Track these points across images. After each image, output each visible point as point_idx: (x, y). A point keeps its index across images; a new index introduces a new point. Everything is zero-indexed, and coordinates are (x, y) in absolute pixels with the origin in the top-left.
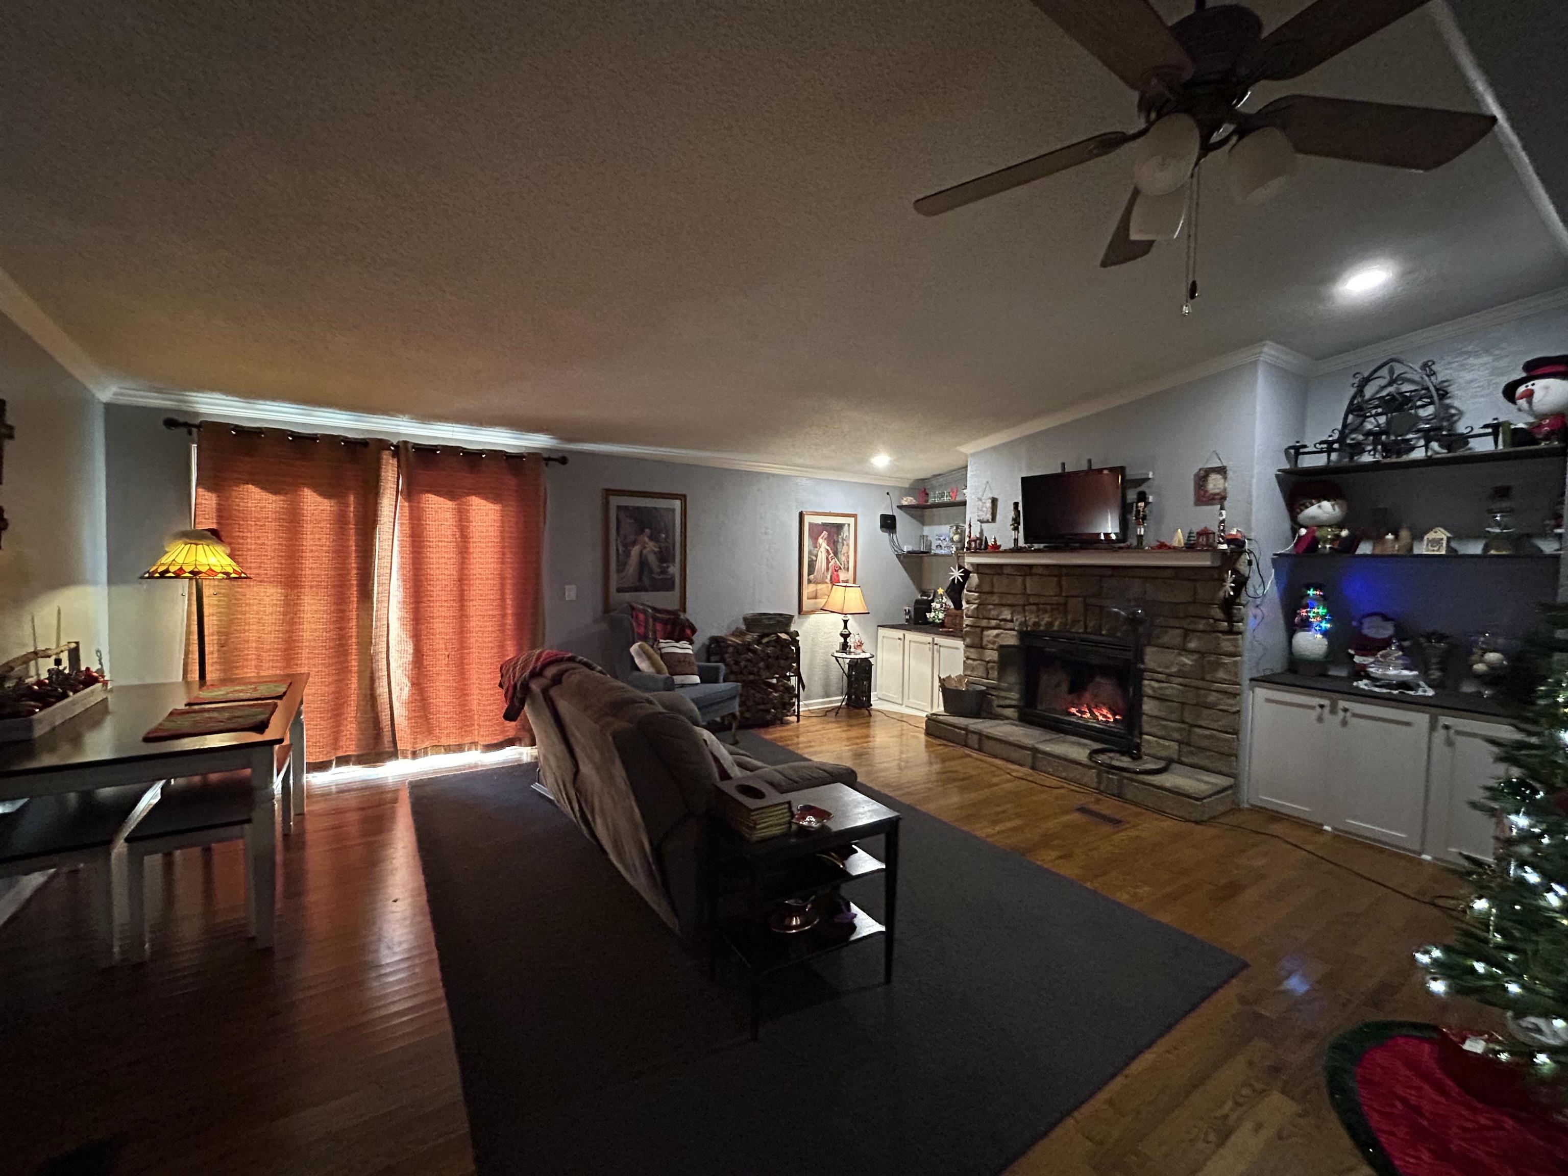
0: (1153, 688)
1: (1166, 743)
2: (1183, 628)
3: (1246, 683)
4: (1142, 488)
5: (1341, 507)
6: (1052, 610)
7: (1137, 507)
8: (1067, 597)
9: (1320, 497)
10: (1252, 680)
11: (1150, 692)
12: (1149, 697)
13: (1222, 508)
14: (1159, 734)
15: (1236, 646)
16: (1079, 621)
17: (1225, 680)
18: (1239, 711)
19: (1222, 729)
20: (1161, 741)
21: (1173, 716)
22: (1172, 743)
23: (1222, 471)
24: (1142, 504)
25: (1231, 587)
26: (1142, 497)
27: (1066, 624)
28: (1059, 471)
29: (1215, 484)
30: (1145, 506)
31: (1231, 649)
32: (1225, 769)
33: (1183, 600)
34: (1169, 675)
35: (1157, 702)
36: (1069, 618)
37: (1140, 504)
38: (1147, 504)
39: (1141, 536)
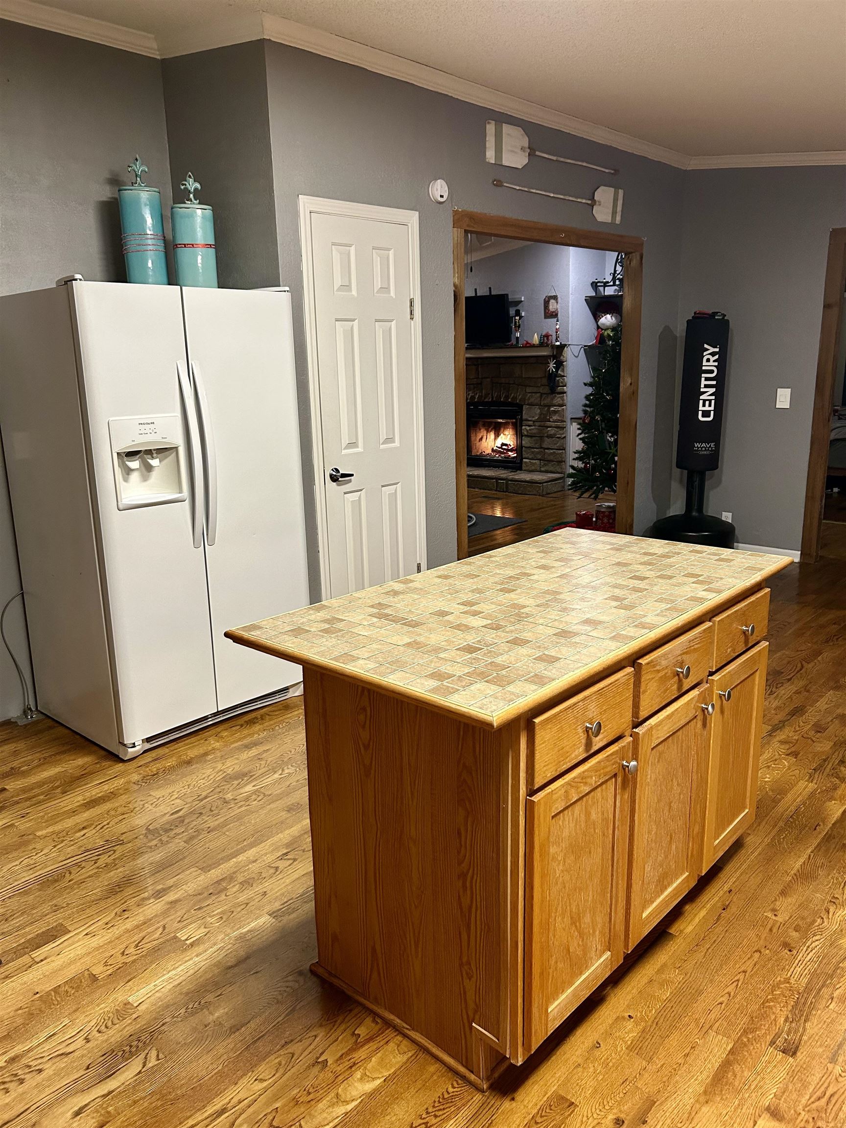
0: (527, 431)
1: (534, 461)
2: (540, 392)
3: (569, 421)
4: (518, 308)
5: (616, 318)
6: (474, 388)
7: (515, 319)
8: (482, 378)
9: (606, 313)
10: (571, 419)
11: (526, 433)
12: (526, 436)
13: (557, 321)
14: (530, 457)
15: (563, 400)
16: (489, 394)
17: (559, 420)
18: (565, 437)
19: (558, 448)
20: (532, 461)
21: (537, 446)
22: (537, 461)
23: (555, 298)
24: (517, 318)
25: (554, 367)
26: (518, 313)
27: (482, 396)
28: (474, 295)
29: (552, 306)
30: (520, 319)
31: (561, 402)
32: (559, 470)
33: (539, 376)
34: (534, 422)
35: (529, 439)
36: (483, 392)
37: (516, 318)
38: (521, 317)
39: (517, 338)
